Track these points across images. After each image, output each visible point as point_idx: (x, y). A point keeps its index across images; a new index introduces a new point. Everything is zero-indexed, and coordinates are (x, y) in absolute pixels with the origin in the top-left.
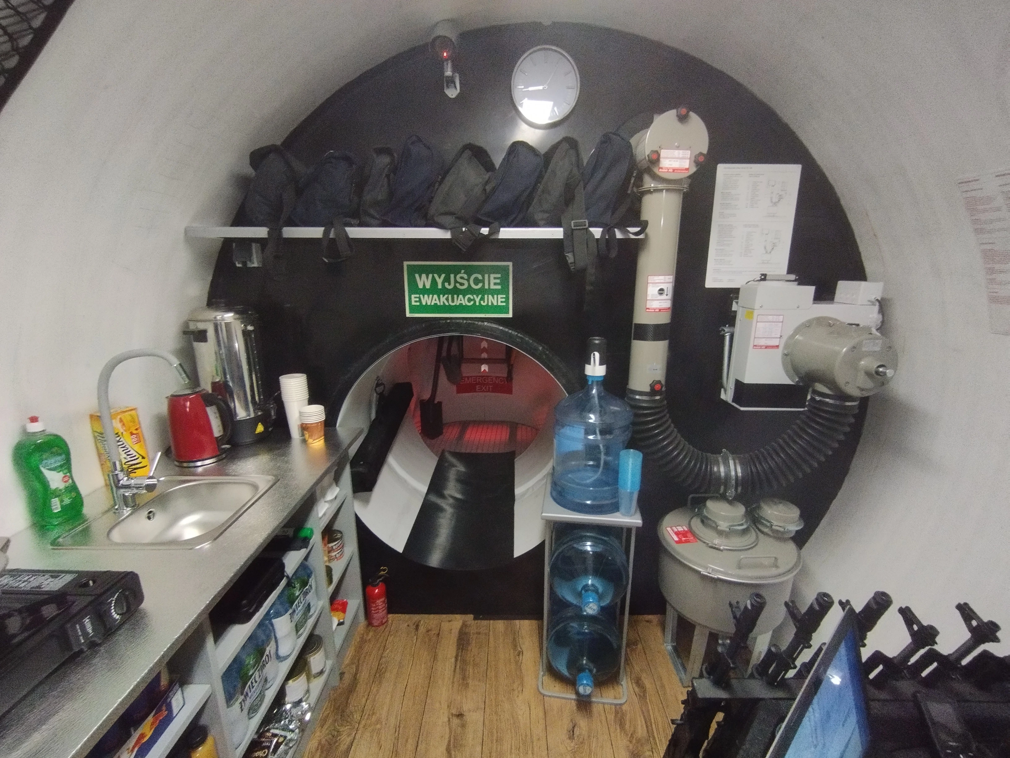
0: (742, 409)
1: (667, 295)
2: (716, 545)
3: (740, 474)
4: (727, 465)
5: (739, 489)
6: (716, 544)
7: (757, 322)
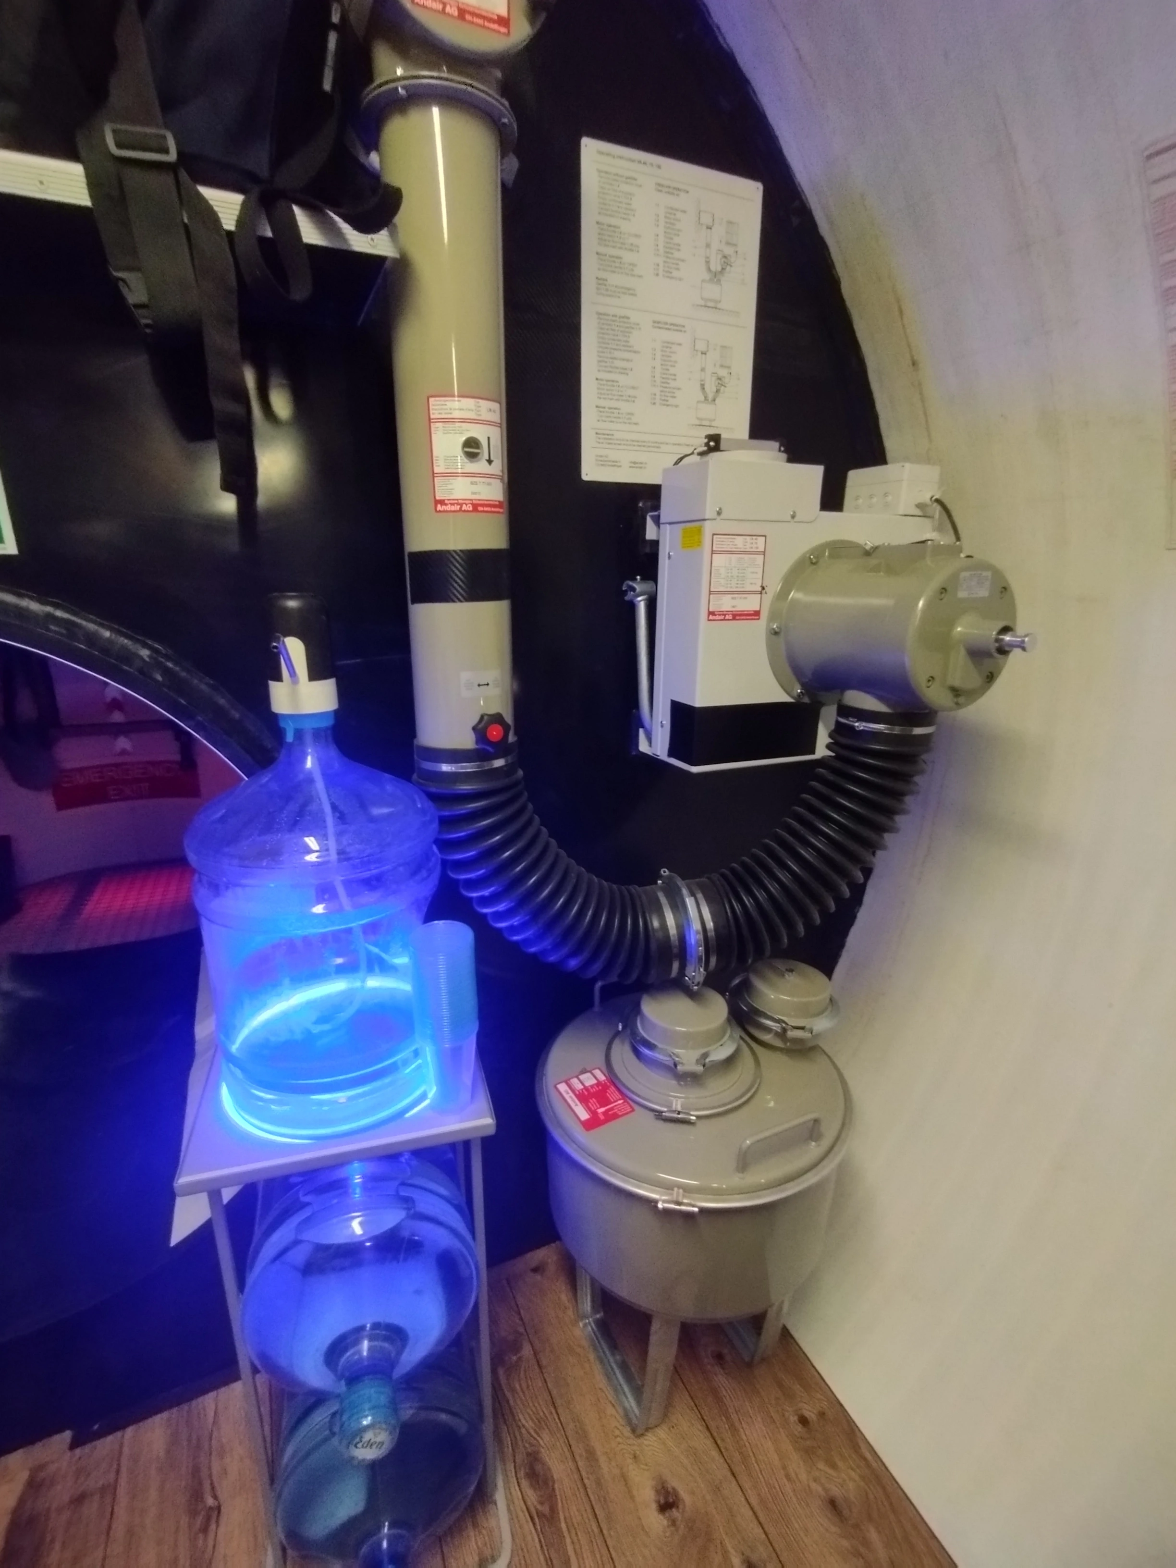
0: (695, 769)
1: (490, 461)
2: (679, 1113)
3: (710, 925)
4: (678, 907)
5: (713, 960)
6: (679, 1109)
7: (713, 552)
